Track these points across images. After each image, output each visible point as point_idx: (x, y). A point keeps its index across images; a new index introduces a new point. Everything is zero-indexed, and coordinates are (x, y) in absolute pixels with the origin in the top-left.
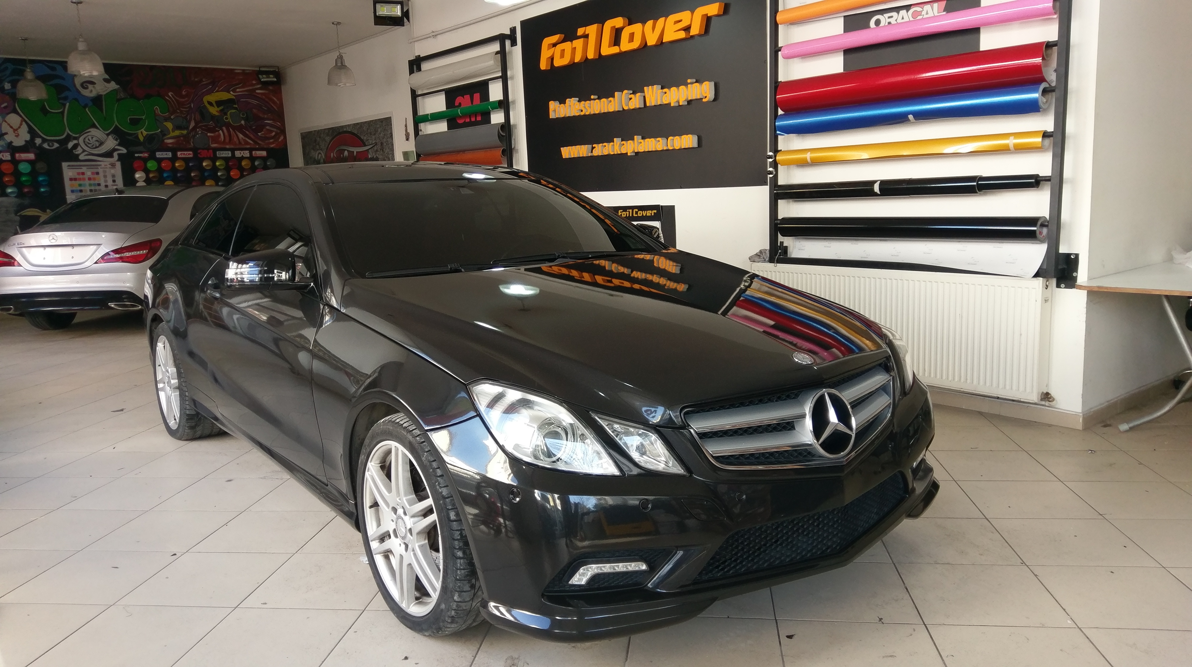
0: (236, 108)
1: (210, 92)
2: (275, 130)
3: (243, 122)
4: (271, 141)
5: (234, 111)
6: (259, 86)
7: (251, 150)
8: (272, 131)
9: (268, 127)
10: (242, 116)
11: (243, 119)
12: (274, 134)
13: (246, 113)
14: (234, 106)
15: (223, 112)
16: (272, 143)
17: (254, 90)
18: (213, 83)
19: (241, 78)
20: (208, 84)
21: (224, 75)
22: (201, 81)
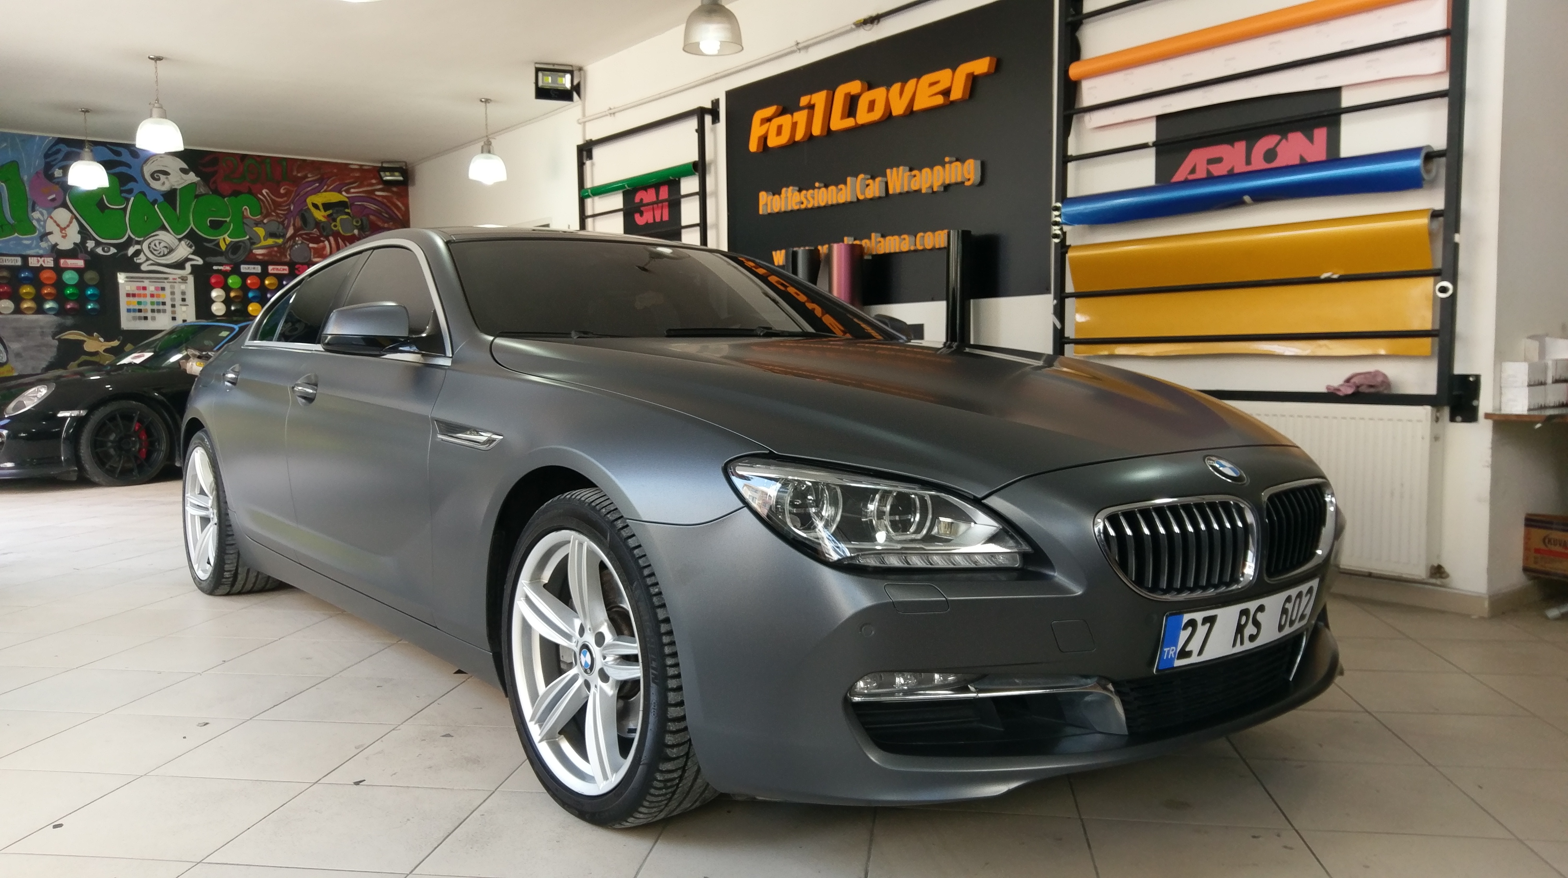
0: (348, 214)
1: (316, 191)
3: (356, 232)
5: (345, 217)
6: (380, 187)
10: (355, 223)
11: (357, 227)
13: (361, 220)
14: (347, 210)
15: (332, 218)
17: (373, 191)
18: (322, 181)
19: (357, 175)
20: (314, 181)
21: (335, 171)
22: (306, 177)
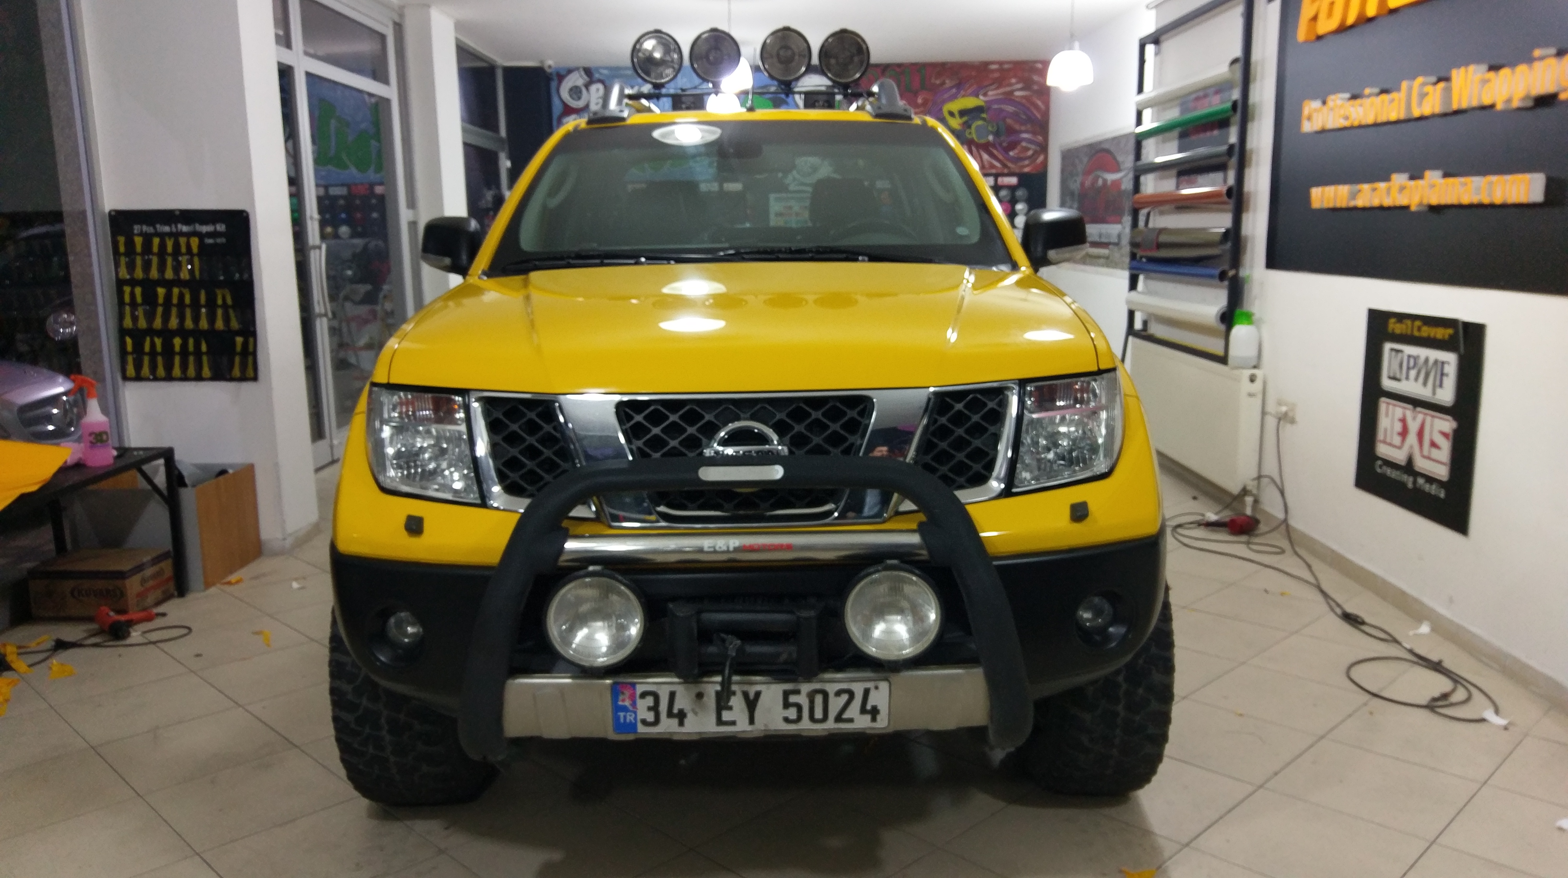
0: (984, 119)
1: (953, 98)
2: (1033, 147)
3: (991, 138)
4: (1027, 162)
5: (980, 123)
6: (1019, 86)
7: (996, 176)
8: (1028, 149)
9: (1024, 144)
10: (990, 128)
11: (992, 133)
12: (1030, 153)
13: (997, 125)
14: (984, 115)
15: (967, 125)
16: (1028, 166)
17: (1011, 92)
18: (959, 86)
19: (996, 75)
20: (952, 88)
21: (974, 73)
22: (943, 83)
